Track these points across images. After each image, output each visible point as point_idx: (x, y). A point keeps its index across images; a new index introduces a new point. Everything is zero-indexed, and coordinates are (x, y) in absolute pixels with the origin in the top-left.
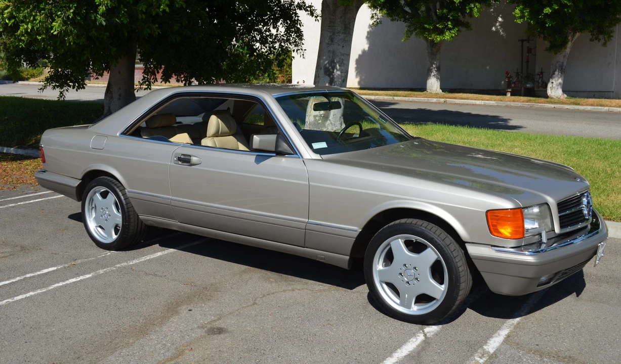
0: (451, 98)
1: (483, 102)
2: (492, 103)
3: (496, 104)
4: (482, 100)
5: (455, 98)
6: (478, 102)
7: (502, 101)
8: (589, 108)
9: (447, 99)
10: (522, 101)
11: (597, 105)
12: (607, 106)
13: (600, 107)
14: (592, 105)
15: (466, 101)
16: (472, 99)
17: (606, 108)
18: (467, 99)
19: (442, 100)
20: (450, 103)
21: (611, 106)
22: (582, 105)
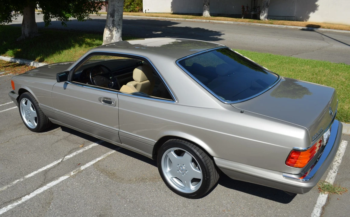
0: (212, 20)
1: (227, 22)
2: (232, 22)
3: (233, 23)
4: (227, 21)
5: (214, 20)
6: (225, 22)
7: (236, 21)
8: (277, 26)
9: (210, 20)
10: (246, 21)
11: (281, 25)
12: (286, 25)
13: (282, 26)
14: (279, 24)
15: (219, 21)
16: (222, 20)
17: (285, 26)
18: (220, 20)
19: (208, 21)
20: (212, 23)
21: (288, 25)
22: (274, 24)
